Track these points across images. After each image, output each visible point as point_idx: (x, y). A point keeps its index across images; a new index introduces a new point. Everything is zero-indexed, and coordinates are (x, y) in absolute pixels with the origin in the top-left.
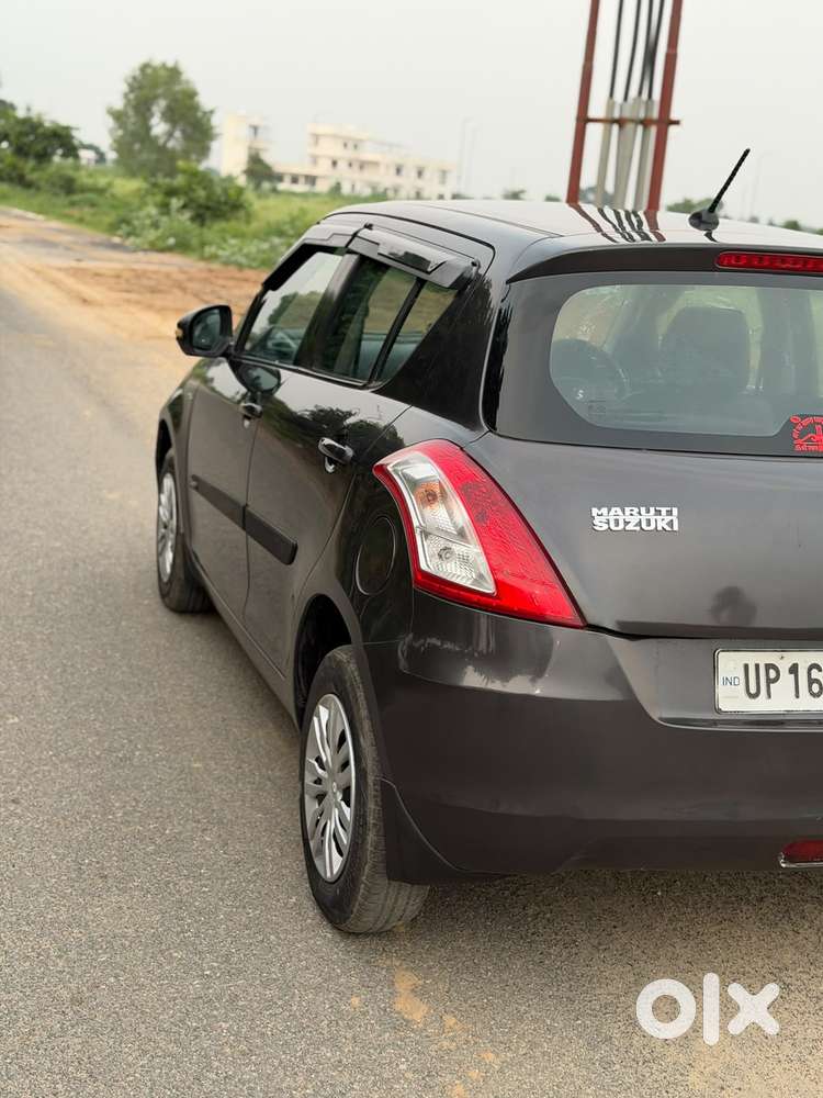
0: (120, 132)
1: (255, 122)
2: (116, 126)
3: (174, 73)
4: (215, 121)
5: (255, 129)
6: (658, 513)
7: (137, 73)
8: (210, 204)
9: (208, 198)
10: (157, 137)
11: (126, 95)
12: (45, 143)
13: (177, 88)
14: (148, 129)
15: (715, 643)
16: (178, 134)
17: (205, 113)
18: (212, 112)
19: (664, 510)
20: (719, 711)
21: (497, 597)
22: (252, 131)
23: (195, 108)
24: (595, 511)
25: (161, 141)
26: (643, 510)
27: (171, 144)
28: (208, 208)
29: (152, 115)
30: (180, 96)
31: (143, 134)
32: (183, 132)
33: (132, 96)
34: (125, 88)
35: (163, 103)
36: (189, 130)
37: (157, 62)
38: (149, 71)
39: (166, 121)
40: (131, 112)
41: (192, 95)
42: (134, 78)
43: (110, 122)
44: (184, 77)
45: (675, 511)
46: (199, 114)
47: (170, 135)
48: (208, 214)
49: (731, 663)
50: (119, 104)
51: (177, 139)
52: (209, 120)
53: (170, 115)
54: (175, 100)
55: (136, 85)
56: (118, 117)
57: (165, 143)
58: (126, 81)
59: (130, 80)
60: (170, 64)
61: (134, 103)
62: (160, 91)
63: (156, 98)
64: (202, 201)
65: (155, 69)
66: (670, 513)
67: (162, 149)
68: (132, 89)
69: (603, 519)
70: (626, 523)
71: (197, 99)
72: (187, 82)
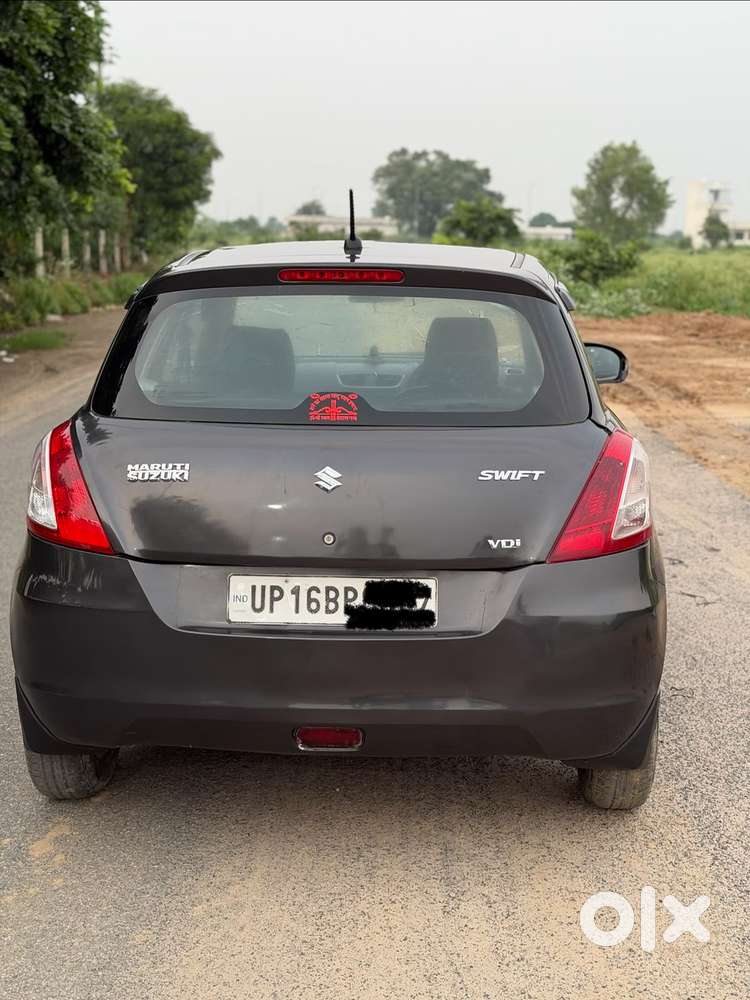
0: (584, 209)
1: (716, 186)
2: (580, 203)
3: (632, 152)
4: (669, 190)
5: (716, 193)
6: (174, 467)
7: (599, 156)
8: (605, 264)
9: (602, 259)
10: (616, 210)
11: (589, 177)
12: (492, 225)
13: (635, 165)
14: (608, 203)
15: (227, 569)
16: (635, 206)
17: (660, 184)
18: (666, 183)
19: (179, 466)
20: (229, 621)
21: (57, 531)
22: (712, 196)
23: (651, 181)
24: (130, 467)
25: (620, 213)
26: (164, 466)
27: (630, 215)
28: (602, 268)
29: (613, 191)
30: (636, 172)
31: (604, 209)
32: (640, 203)
33: (594, 177)
34: (587, 170)
35: (621, 180)
36: (646, 201)
37: (617, 144)
38: (610, 153)
39: (623, 196)
40: (593, 190)
41: (648, 169)
42: (597, 161)
43: (575, 201)
44: (642, 155)
45: (187, 466)
46: (655, 186)
47: (628, 207)
48: (601, 273)
49: (241, 585)
50: (582, 185)
51: (634, 211)
52: (664, 190)
53: (629, 190)
54: (632, 176)
55: (598, 167)
56: (581, 195)
57: (624, 214)
58: (589, 165)
59: (593, 163)
60: (629, 144)
61: (596, 183)
62: (620, 169)
63: (615, 176)
64: (596, 263)
65: (614, 150)
66: (183, 467)
67: (621, 221)
68: (594, 170)
69: (135, 473)
70: (150, 476)
71: (653, 172)
72: (645, 158)
